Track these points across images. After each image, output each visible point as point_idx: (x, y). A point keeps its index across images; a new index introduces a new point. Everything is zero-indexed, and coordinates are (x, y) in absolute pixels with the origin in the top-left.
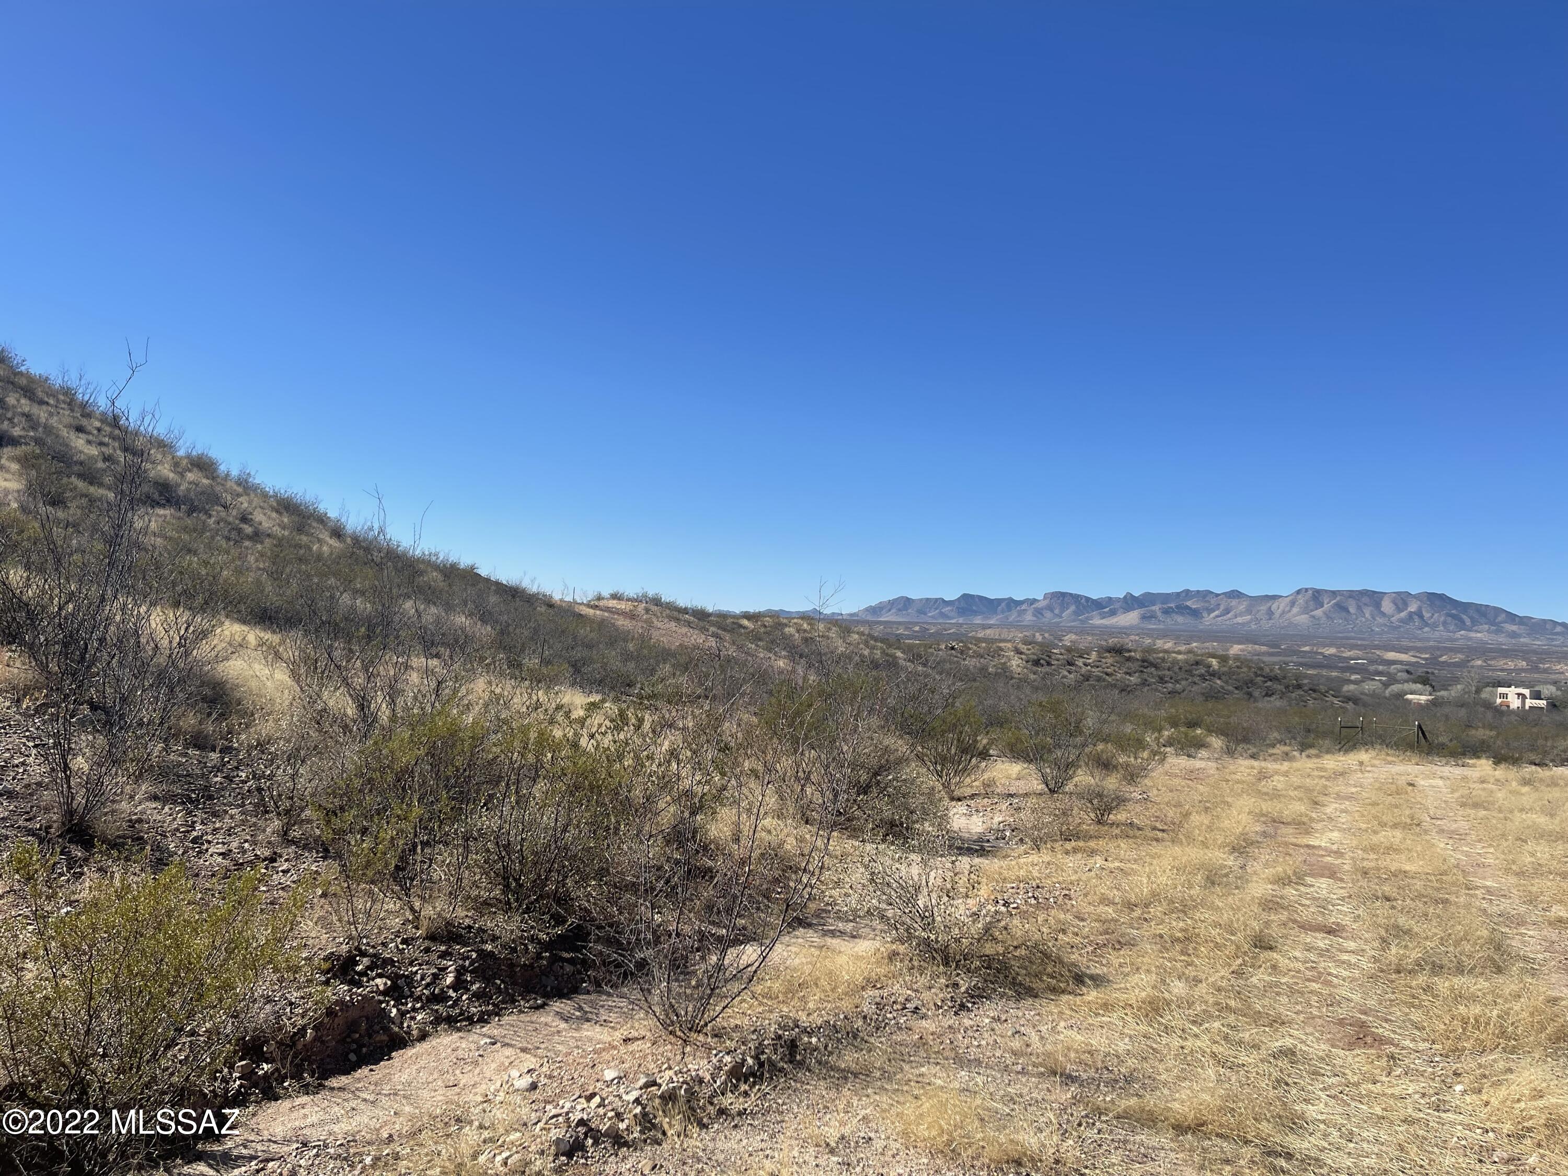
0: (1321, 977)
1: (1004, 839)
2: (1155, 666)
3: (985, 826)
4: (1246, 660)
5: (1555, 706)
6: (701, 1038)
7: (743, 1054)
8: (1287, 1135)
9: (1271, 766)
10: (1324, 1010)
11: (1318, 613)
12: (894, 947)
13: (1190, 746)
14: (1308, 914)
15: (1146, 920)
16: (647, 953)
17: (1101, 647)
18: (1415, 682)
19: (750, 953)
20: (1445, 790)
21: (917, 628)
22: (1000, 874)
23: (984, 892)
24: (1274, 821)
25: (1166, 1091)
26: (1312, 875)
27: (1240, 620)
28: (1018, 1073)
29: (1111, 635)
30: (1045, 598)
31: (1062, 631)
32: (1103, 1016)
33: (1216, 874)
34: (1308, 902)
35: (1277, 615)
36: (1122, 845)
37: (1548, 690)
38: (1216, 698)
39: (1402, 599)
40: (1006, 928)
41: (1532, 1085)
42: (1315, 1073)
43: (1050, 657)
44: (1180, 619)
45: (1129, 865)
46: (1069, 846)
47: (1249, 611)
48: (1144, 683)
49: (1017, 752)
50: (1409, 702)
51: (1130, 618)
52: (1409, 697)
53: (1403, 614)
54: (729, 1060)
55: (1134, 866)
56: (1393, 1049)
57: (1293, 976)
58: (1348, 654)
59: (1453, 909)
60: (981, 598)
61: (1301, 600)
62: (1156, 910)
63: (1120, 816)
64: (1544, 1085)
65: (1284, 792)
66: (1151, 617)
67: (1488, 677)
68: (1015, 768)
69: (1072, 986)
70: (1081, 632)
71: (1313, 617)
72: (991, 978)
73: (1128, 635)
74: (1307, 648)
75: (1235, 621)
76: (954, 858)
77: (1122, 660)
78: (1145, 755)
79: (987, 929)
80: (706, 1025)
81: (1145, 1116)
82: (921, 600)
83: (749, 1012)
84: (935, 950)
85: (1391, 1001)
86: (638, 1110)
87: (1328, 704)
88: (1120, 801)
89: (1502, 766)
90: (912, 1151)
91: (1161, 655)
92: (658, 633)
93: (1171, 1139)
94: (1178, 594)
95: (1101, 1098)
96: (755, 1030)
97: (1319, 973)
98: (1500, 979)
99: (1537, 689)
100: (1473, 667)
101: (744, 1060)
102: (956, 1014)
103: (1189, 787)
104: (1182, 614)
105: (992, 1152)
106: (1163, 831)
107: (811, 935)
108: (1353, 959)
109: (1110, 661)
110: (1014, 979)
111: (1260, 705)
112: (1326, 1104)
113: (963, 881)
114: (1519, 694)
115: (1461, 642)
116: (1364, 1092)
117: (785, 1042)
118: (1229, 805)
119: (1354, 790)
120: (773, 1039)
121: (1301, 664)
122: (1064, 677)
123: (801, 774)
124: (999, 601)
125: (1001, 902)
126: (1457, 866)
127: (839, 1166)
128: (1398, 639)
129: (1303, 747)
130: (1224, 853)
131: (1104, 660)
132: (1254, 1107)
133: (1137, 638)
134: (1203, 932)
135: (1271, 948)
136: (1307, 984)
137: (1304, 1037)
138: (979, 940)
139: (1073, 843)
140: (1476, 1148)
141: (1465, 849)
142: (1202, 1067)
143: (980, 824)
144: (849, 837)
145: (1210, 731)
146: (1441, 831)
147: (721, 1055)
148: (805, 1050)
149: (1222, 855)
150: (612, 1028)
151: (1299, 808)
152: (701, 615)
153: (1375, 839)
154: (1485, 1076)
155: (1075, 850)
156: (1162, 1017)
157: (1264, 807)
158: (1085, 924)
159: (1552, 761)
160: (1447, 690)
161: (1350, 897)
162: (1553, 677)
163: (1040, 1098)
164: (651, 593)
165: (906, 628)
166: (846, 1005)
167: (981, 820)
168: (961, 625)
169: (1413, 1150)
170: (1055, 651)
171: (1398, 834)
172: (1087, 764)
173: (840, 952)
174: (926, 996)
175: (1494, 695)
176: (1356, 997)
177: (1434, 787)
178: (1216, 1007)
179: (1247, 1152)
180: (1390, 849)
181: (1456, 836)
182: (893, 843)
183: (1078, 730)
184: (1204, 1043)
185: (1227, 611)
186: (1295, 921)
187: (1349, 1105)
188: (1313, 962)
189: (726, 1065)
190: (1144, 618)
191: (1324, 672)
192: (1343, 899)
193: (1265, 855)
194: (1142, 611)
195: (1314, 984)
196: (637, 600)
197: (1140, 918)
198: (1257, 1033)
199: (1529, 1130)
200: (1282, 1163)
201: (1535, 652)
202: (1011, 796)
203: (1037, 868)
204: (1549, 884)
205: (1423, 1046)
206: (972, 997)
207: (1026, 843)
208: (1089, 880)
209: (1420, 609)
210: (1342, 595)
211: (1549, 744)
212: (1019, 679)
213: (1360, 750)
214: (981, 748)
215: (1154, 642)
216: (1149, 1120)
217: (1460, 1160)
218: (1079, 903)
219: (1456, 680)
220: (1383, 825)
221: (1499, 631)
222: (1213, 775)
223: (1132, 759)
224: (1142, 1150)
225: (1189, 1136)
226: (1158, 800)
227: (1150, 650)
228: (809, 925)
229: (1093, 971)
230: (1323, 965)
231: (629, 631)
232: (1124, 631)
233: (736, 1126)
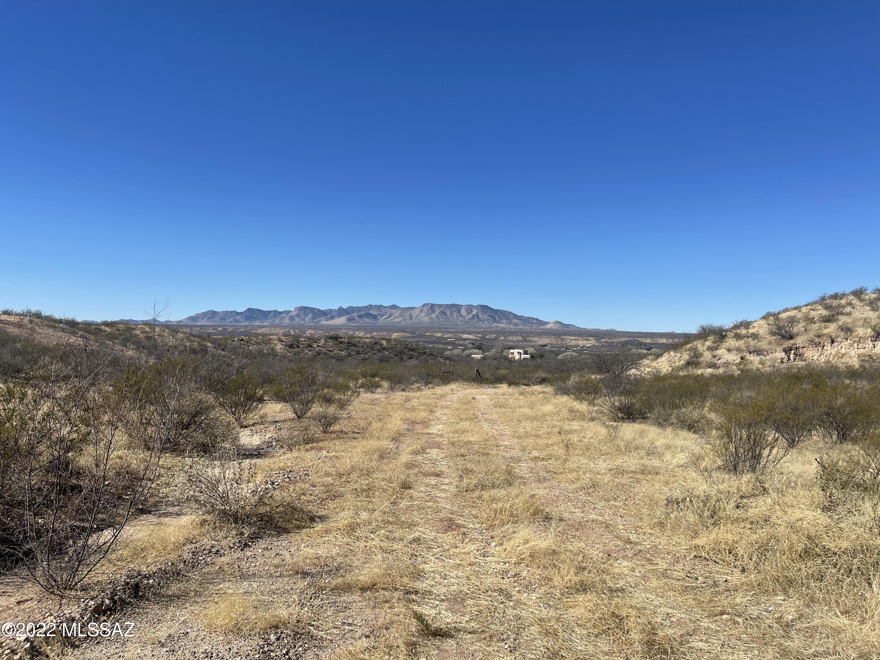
0: (433, 499)
1: (272, 447)
2: (355, 346)
3: (261, 441)
4: (400, 341)
5: (533, 357)
6: (73, 593)
7: (102, 598)
8: (416, 582)
9: (411, 394)
10: (434, 515)
11: (433, 316)
12: (204, 517)
13: (372, 387)
14: (427, 468)
15: (348, 482)
16: (32, 545)
17: (326, 336)
18: (476, 349)
19: (107, 535)
20: (488, 400)
21: (220, 329)
22: (269, 466)
23: (259, 478)
24: (413, 423)
25: (357, 571)
26: (430, 448)
27: (396, 320)
28: (278, 577)
29: (332, 329)
30: (295, 310)
31: (305, 328)
32: (325, 537)
33: (384, 453)
34: (427, 462)
35: (414, 317)
36: (337, 443)
37: (531, 350)
38: (385, 361)
39: (470, 308)
40: (271, 497)
41: (524, 538)
42: (430, 548)
43: (298, 343)
44: (367, 320)
45: (340, 454)
46: (308, 447)
47: (401, 316)
48: (349, 355)
49: (280, 397)
50: (473, 358)
51: (341, 321)
52: (473, 356)
53: (470, 316)
54: (93, 603)
55: (343, 454)
56: (464, 530)
57: (420, 500)
58: (446, 336)
59: (490, 457)
60: (258, 310)
61: (425, 309)
62: (354, 476)
63: (336, 427)
64: (529, 537)
65: (417, 407)
66: (352, 319)
67: (506, 345)
68: (279, 406)
69: (308, 523)
70: (316, 328)
71: (431, 318)
72: (263, 526)
73: (340, 329)
74: (428, 334)
75: (394, 321)
76: (240, 461)
77: (337, 343)
78: (349, 393)
79: (261, 499)
80: (76, 584)
81: (346, 587)
82: (222, 312)
83: (107, 571)
84: (229, 515)
85: (464, 506)
86: (28, 645)
87: (438, 361)
88: (336, 419)
89: (512, 387)
90: (214, 634)
91: (358, 340)
92: (39, 336)
93: (359, 596)
94: (366, 307)
95: (323, 582)
96: (111, 582)
97: (432, 497)
98: (510, 489)
99: (526, 349)
100: (499, 340)
101: (103, 602)
102: (242, 550)
103: (371, 408)
104: (368, 317)
105: (262, 625)
106: (358, 433)
107: (151, 518)
108: (447, 487)
109: (331, 344)
110: (276, 524)
111: (406, 363)
112: (434, 563)
113: (246, 474)
114: (519, 353)
115: (495, 329)
116: (451, 553)
117: (131, 585)
118: (391, 416)
119: (449, 403)
120: (123, 586)
121: (426, 342)
122: (306, 353)
123: (144, 421)
124: (269, 312)
125: (269, 482)
126: (492, 436)
127: (167, 653)
128: (468, 328)
129: (427, 384)
130: (388, 441)
131: (328, 344)
132: (400, 571)
133: (345, 331)
134: (377, 484)
135: (410, 488)
136: (426, 503)
137: (424, 531)
138: (256, 506)
139: (310, 445)
140: (501, 572)
141: (496, 428)
142: (375, 555)
143: (258, 440)
144: (177, 456)
145: (382, 379)
146: (486, 420)
147: (87, 601)
148: (145, 588)
149: (387, 443)
150: (8, 596)
151: (424, 414)
152: (72, 324)
153: (458, 427)
154: (504, 537)
155: (312, 449)
156: (355, 532)
157: (407, 415)
158: (316, 488)
159: (533, 383)
160: (489, 352)
161: (446, 457)
162: (532, 344)
163: (289, 588)
164: (34, 310)
165: (214, 329)
166: (173, 557)
167: (259, 437)
168: (247, 326)
169: (473, 578)
170: (301, 339)
171: (468, 423)
172: (318, 401)
173: (170, 525)
174: (224, 543)
175: (508, 353)
176: (448, 507)
177: (483, 399)
178: (383, 523)
179: (396, 594)
180: (464, 431)
181: (492, 422)
182: (203, 456)
183: (314, 382)
184: (376, 542)
185: (390, 316)
186: (421, 472)
187: (445, 561)
188: (429, 492)
189: (90, 607)
190: (349, 320)
191: (436, 346)
192: (443, 458)
193: (408, 440)
194: (348, 316)
195: (429, 503)
196: (23, 315)
197: (345, 481)
198: (402, 533)
199: (523, 559)
200: (414, 597)
201: (525, 332)
202: (276, 422)
203: (290, 461)
204: (531, 441)
205: (477, 526)
206: (252, 539)
207: (284, 448)
208: (319, 464)
209: (477, 313)
210: (444, 307)
211: (531, 375)
212: (281, 356)
213: (452, 383)
214: (259, 396)
215: (354, 333)
216: (348, 588)
217: (494, 580)
218: (314, 478)
219: (492, 347)
220: (461, 419)
221: (510, 323)
222: (384, 401)
223: (342, 396)
224: (344, 605)
225: (368, 592)
226: (356, 417)
227: (352, 337)
228: (150, 512)
229: (320, 514)
230: (433, 493)
231: (17, 336)
232: (338, 327)
233: (98, 643)
